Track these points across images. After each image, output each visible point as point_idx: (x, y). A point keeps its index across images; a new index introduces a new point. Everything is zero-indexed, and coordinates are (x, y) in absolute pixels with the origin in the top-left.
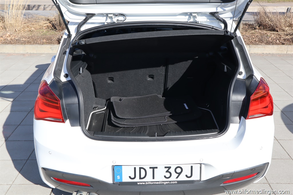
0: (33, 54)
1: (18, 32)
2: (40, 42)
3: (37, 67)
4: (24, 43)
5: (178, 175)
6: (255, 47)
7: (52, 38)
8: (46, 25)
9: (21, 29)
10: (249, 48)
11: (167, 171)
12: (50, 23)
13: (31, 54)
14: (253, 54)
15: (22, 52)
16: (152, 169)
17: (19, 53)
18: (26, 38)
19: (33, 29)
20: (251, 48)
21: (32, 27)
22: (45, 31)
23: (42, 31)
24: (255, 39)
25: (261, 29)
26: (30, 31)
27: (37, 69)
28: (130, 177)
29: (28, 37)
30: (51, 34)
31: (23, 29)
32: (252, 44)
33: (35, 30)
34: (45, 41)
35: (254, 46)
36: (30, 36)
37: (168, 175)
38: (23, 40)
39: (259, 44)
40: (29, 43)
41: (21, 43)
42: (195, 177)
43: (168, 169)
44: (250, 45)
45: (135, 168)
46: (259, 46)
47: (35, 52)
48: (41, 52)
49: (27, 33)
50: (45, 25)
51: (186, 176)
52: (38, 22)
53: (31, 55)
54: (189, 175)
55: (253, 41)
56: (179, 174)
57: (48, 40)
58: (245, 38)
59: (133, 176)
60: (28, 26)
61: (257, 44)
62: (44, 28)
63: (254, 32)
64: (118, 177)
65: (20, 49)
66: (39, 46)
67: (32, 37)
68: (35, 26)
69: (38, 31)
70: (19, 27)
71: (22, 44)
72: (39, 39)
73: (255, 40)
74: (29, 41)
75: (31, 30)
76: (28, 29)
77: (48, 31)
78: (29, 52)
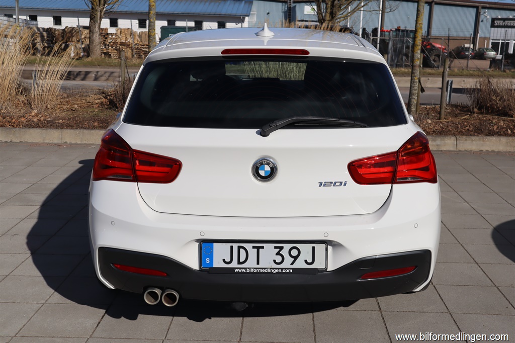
0: (76, 144)
1: (51, 111)
2: (87, 126)
3: (80, 162)
4: (61, 127)
5: (293, 259)
6: (466, 140)
7: (109, 120)
8: (99, 101)
9: (56, 105)
10: (454, 140)
11: (278, 254)
12: (106, 98)
13: (71, 144)
14: (463, 151)
15: (56, 141)
16: (256, 250)
17: (51, 142)
18: (64, 119)
19: (76, 106)
20: (458, 141)
21: (74, 104)
22: (96, 110)
23: (91, 110)
24: (468, 127)
25: (482, 113)
26: (72, 110)
27: (81, 165)
28: (224, 260)
29: (67, 119)
30: (106, 115)
31: (59, 106)
32: (461, 135)
33: (80, 109)
34: (96, 124)
35: (464, 137)
36: (72, 116)
37: (279, 259)
38: (58, 123)
39: (475, 135)
40: (69, 126)
41: (55, 127)
42: (319, 264)
43: (278, 250)
44: (458, 137)
45: (232, 247)
46: (473, 138)
47: (79, 142)
48: (89, 143)
49: (66, 113)
50: (97, 101)
51: (306, 261)
52: (86, 96)
53: (72, 146)
54: (310, 261)
55: (464, 131)
56: (296, 258)
57: (102, 123)
58: (450, 126)
59: (228, 260)
60: (67, 102)
61: (471, 135)
62: (95, 106)
63: (468, 118)
64: (208, 260)
65: (54, 136)
66: (86, 132)
67: (74, 118)
68: (79, 102)
69: (85, 109)
70: (53, 103)
71: (57, 127)
72: (87, 121)
73: (468, 130)
74: (69, 125)
75: (74, 109)
76: (68, 106)
77: (102, 111)
78: (69, 142)
